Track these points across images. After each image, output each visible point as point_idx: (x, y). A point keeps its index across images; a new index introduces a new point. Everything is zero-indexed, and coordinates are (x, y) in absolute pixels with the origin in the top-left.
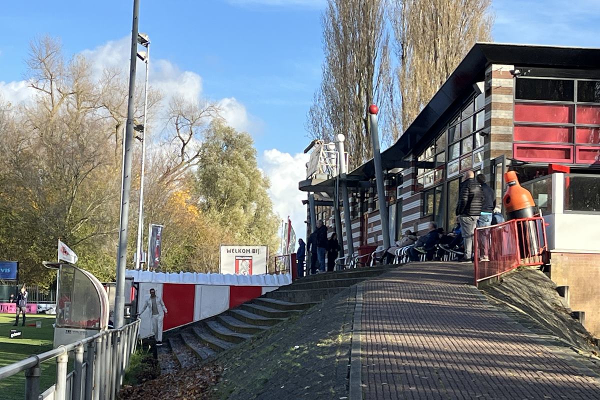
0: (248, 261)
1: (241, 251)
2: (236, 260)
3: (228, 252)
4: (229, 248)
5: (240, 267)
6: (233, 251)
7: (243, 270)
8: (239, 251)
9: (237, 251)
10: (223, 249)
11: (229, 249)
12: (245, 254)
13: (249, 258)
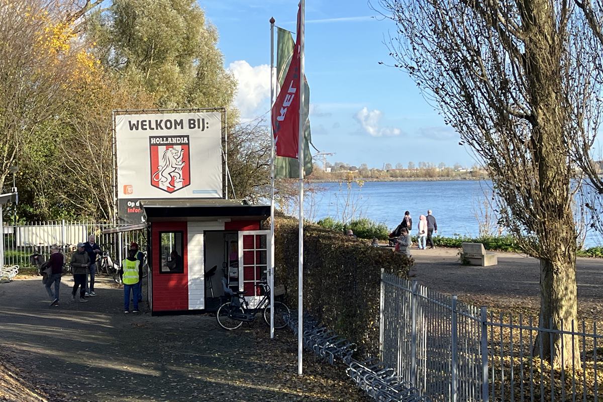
0: (179, 148)
1: (163, 125)
2: (151, 145)
3: (131, 129)
4: (134, 118)
5: (161, 163)
6: (143, 125)
7: (170, 169)
8: (158, 125)
9: (153, 125)
10: (121, 123)
11: (134, 122)
12: (172, 132)
13: (181, 141)
